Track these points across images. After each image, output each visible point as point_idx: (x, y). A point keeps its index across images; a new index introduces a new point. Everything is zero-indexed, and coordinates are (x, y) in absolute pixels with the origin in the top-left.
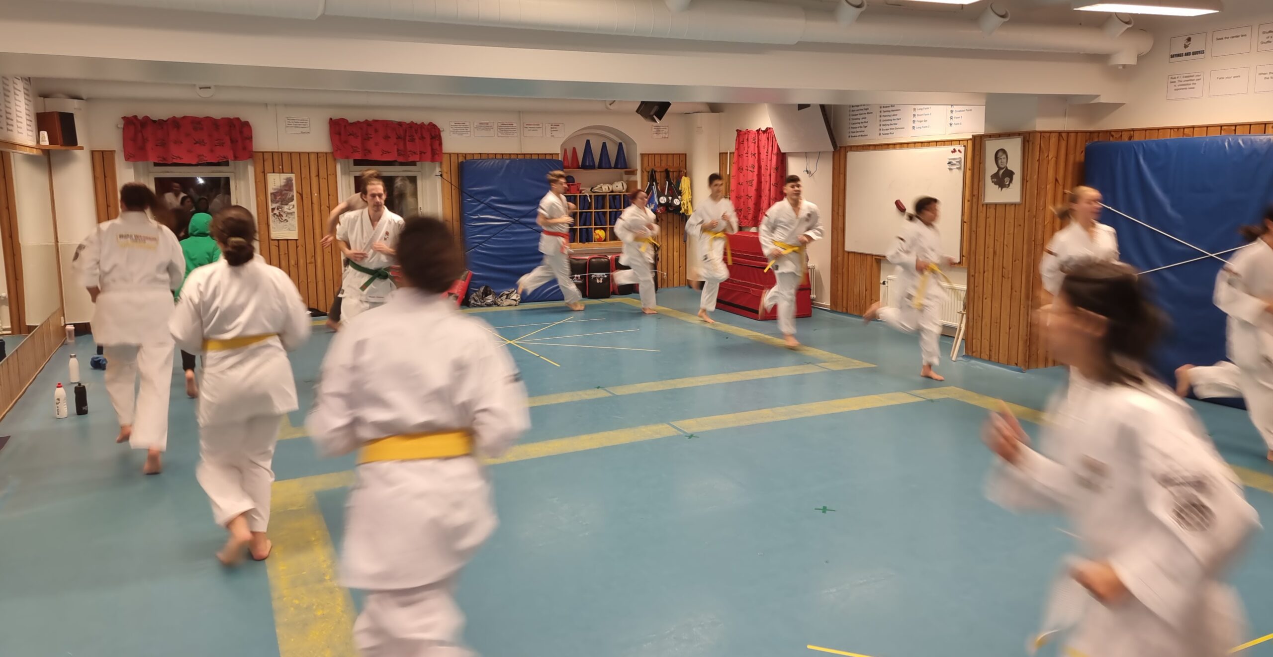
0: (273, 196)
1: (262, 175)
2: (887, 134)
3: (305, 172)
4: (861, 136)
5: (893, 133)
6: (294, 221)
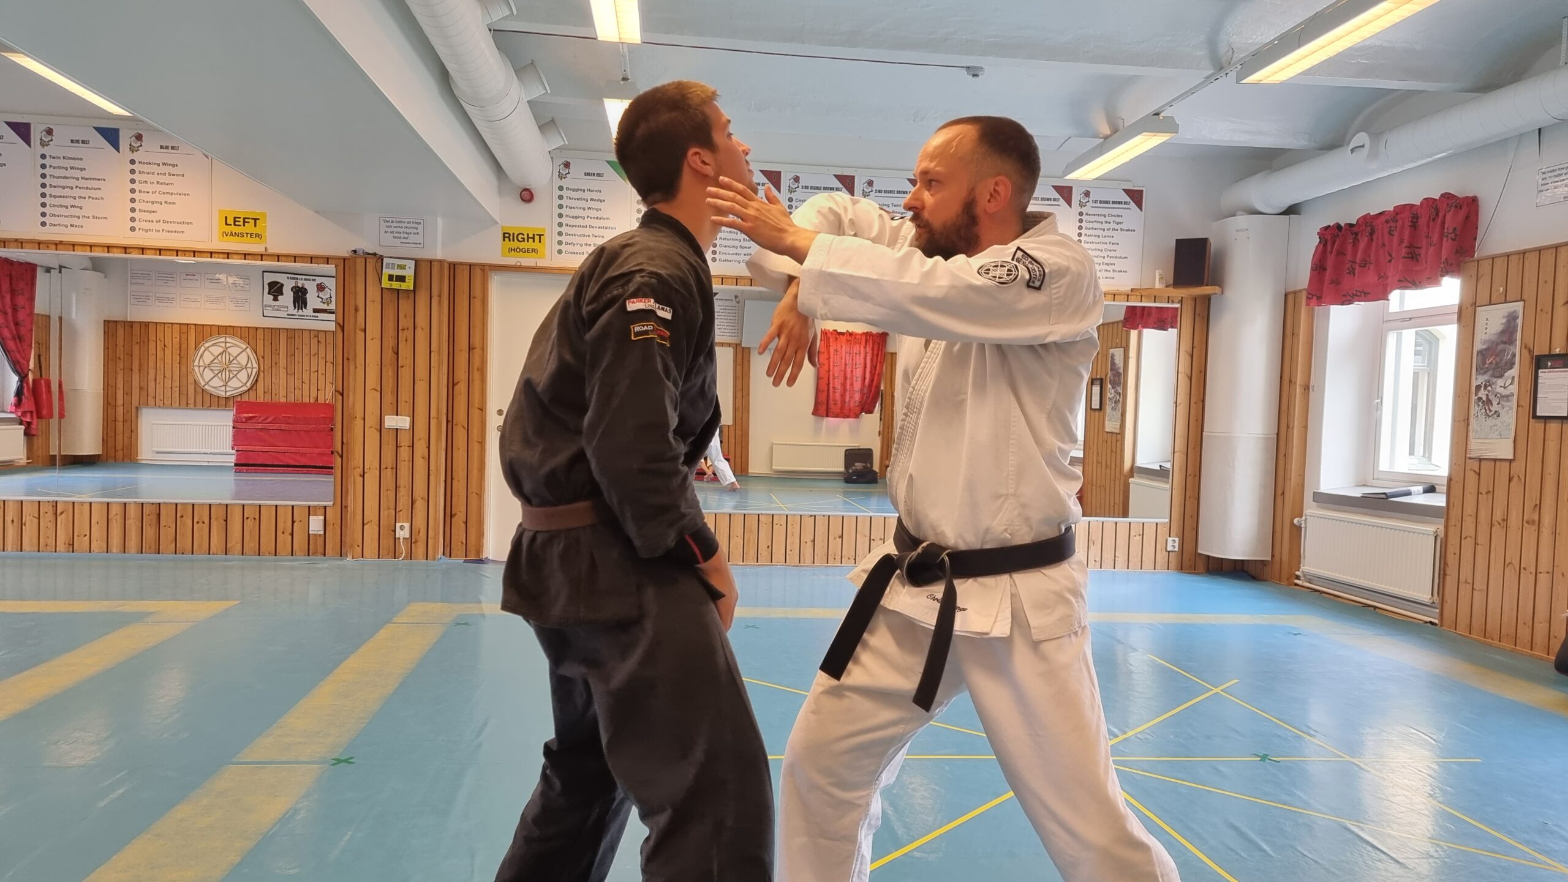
0: (1481, 357)
1: (1471, 311)
6: (1509, 416)
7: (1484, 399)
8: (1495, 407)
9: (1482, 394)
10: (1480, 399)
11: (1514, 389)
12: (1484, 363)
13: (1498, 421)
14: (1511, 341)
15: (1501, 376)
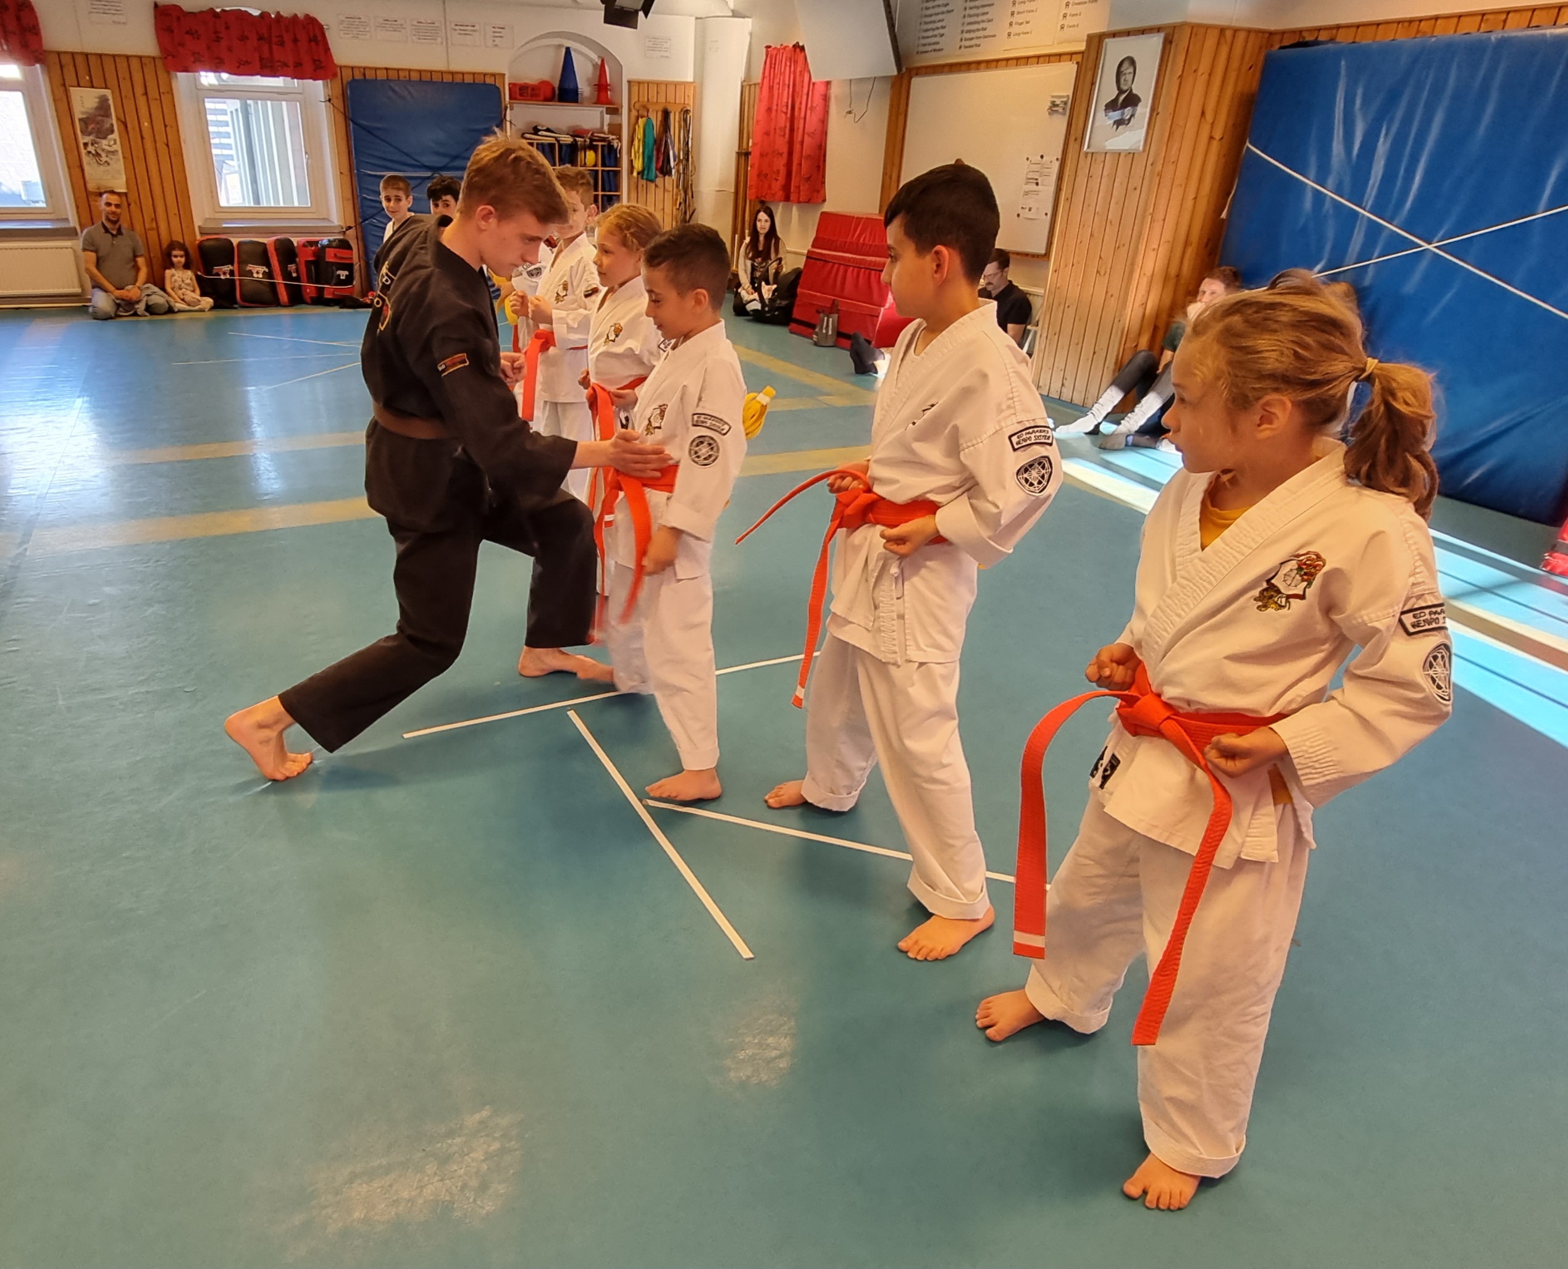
0: (83, 124)
1: (62, 89)
2: (971, 47)
3: (126, 86)
4: (935, 50)
5: (979, 45)
6: (118, 164)
7: (93, 152)
8: (104, 159)
9: (90, 148)
10: (89, 152)
11: (117, 147)
12: (87, 128)
13: (108, 168)
14: (108, 115)
15: (105, 138)
